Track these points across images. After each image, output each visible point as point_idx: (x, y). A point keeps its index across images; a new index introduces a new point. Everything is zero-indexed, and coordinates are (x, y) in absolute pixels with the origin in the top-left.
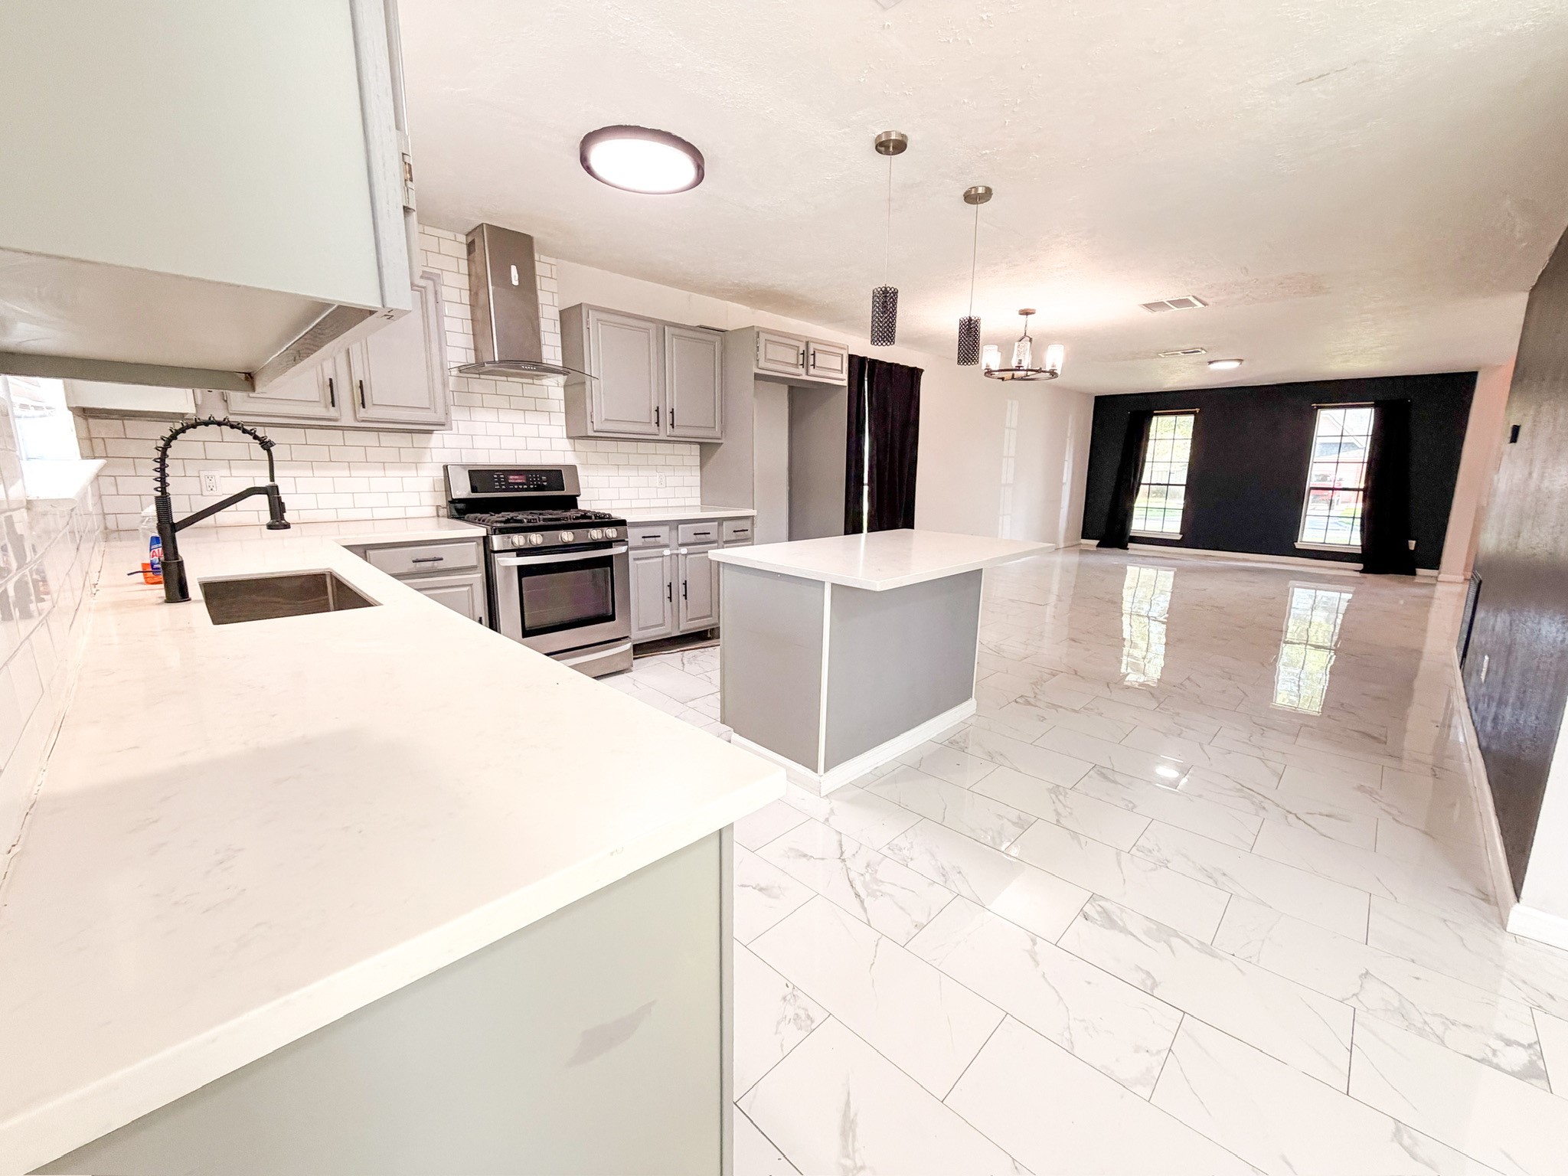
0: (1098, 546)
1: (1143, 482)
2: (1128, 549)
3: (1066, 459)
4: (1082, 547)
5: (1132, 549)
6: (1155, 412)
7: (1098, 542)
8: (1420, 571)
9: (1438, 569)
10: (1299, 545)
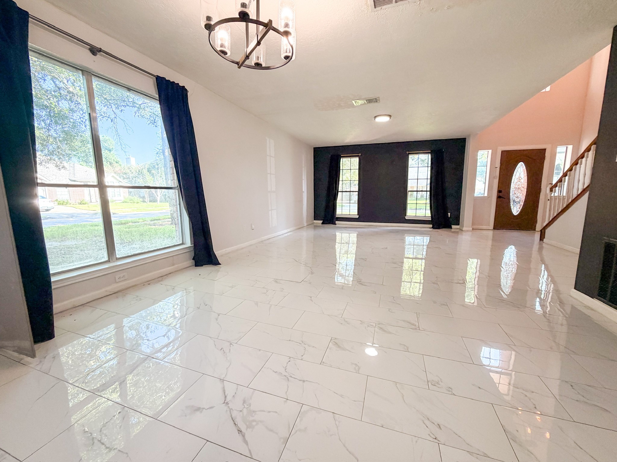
0: (323, 223)
1: (339, 190)
2: (336, 224)
3: (303, 178)
4: (315, 224)
5: (338, 224)
6: (342, 155)
7: (321, 222)
8: (453, 226)
9: (459, 225)
10: (407, 218)
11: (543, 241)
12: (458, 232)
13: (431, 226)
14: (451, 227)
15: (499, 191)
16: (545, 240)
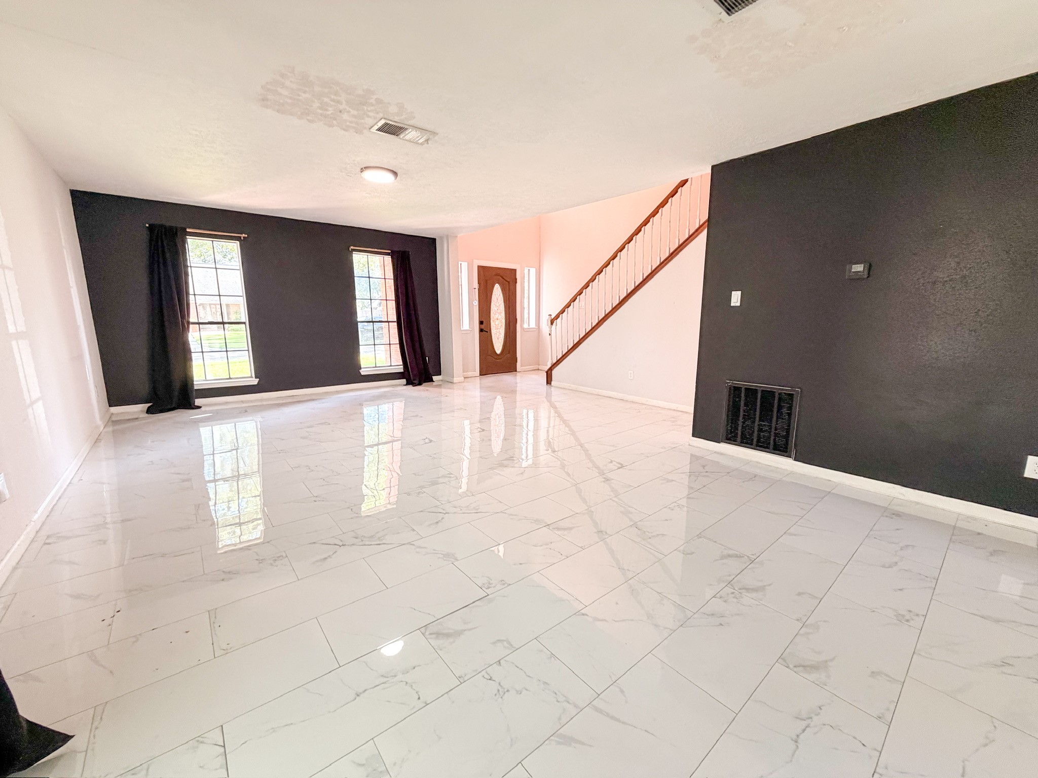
2: (199, 407)
9: (441, 375)
10: (363, 372)
11: (551, 384)
12: (440, 385)
13: (404, 381)
14: (432, 378)
15: (481, 323)
16: (553, 383)
